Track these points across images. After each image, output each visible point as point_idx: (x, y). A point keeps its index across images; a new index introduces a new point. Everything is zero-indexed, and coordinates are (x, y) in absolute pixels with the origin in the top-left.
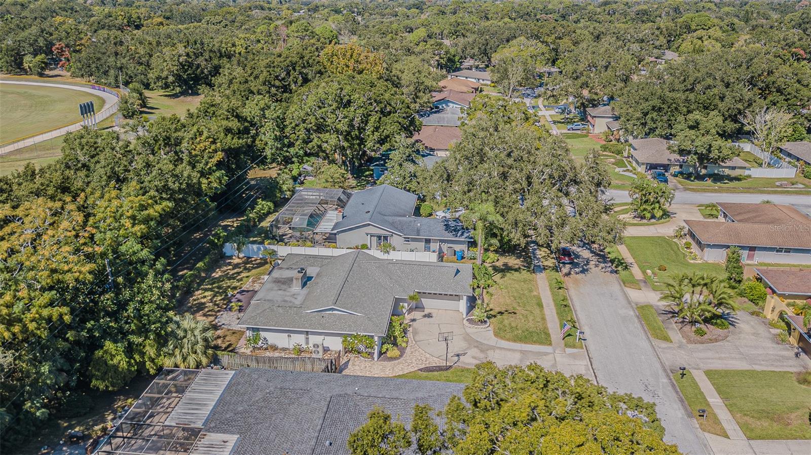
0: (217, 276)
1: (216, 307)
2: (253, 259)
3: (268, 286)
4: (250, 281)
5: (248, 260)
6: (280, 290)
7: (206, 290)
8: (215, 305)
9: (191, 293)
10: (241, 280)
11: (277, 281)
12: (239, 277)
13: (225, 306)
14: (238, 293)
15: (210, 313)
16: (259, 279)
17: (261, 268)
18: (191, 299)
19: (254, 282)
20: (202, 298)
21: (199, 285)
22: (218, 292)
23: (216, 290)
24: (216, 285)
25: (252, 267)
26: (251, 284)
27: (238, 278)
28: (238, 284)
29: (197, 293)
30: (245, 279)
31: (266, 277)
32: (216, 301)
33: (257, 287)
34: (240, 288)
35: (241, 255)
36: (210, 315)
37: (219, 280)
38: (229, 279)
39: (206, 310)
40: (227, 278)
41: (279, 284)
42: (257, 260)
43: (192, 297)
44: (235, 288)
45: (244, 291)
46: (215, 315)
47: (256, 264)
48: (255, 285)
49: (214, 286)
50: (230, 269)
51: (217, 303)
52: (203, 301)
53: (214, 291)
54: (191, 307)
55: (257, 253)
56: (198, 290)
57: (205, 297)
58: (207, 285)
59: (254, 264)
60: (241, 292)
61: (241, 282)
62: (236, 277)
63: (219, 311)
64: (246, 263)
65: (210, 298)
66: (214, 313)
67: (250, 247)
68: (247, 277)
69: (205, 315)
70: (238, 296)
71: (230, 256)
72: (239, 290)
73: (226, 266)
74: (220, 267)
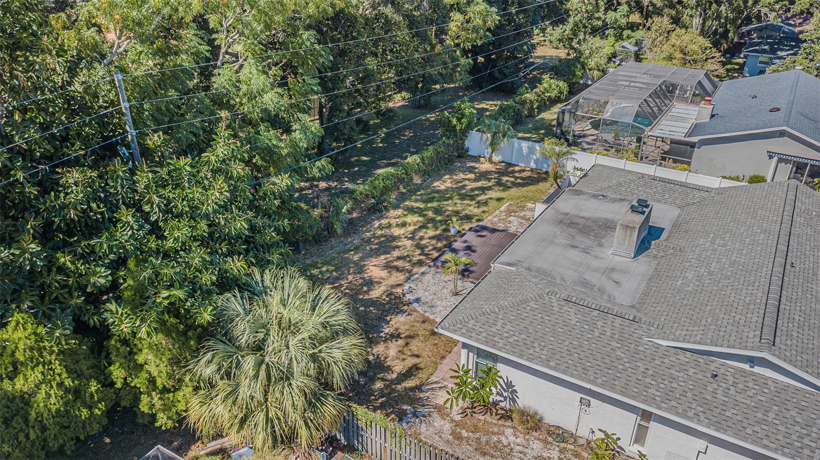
0: (443, 187)
1: (418, 252)
2: (517, 168)
3: (543, 229)
4: (503, 208)
5: (507, 168)
6: (573, 247)
7: (411, 210)
8: (418, 246)
9: (380, 211)
10: (486, 203)
11: (569, 223)
12: (483, 197)
13: (436, 254)
14: (470, 229)
15: (400, 263)
16: (523, 208)
17: (531, 188)
18: (377, 224)
19: (509, 212)
20: (397, 225)
21: (402, 197)
22: (432, 220)
23: (430, 214)
24: (435, 204)
25: (512, 182)
26: (503, 216)
27: (479, 198)
28: (476, 211)
29: (393, 213)
30: (493, 204)
31: (540, 208)
32: (422, 238)
33: (514, 225)
34: (479, 220)
35: (496, 158)
36: (397, 269)
37: (443, 196)
38: (463, 197)
39: (396, 253)
40: (459, 194)
41: (573, 231)
42: (524, 171)
43: (379, 219)
44: (468, 218)
45: (484, 228)
46: (409, 272)
47: (522, 178)
48: (512, 218)
49: (429, 205)
50: (469, 180)
51: (423, 242)
52: (397, 232)
53: (425, 215)
54: (368, 241)
55: (527, 158)
56: (396, 207)
57: (404, 225)
58: (416, 201)
59: (517, 178)
60: (480, 230)
61: (485, 209)
62: (477, 195)
63: (420, 263)
64: (502, 173)
65: (411, 228)
66: (407, 266)
67: (516, 145)
68: (499, 200)
69: (388, 266)
70: (471, 237)
71: (475, 157)
72: (474, 225)
73: (464, 172)
74: (452, 172)
